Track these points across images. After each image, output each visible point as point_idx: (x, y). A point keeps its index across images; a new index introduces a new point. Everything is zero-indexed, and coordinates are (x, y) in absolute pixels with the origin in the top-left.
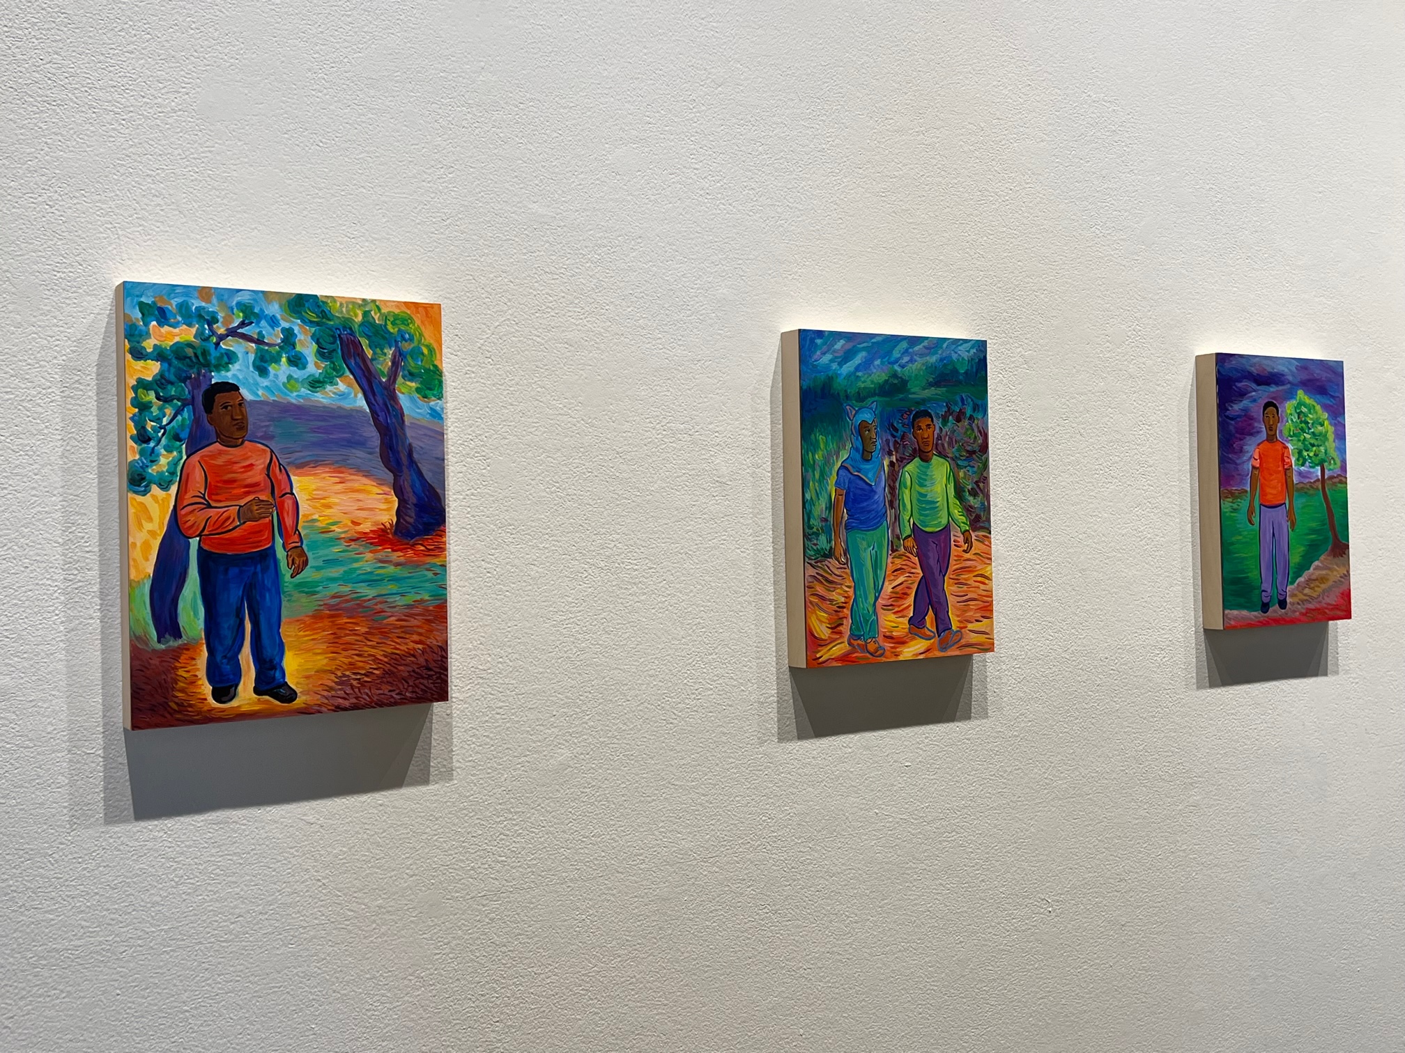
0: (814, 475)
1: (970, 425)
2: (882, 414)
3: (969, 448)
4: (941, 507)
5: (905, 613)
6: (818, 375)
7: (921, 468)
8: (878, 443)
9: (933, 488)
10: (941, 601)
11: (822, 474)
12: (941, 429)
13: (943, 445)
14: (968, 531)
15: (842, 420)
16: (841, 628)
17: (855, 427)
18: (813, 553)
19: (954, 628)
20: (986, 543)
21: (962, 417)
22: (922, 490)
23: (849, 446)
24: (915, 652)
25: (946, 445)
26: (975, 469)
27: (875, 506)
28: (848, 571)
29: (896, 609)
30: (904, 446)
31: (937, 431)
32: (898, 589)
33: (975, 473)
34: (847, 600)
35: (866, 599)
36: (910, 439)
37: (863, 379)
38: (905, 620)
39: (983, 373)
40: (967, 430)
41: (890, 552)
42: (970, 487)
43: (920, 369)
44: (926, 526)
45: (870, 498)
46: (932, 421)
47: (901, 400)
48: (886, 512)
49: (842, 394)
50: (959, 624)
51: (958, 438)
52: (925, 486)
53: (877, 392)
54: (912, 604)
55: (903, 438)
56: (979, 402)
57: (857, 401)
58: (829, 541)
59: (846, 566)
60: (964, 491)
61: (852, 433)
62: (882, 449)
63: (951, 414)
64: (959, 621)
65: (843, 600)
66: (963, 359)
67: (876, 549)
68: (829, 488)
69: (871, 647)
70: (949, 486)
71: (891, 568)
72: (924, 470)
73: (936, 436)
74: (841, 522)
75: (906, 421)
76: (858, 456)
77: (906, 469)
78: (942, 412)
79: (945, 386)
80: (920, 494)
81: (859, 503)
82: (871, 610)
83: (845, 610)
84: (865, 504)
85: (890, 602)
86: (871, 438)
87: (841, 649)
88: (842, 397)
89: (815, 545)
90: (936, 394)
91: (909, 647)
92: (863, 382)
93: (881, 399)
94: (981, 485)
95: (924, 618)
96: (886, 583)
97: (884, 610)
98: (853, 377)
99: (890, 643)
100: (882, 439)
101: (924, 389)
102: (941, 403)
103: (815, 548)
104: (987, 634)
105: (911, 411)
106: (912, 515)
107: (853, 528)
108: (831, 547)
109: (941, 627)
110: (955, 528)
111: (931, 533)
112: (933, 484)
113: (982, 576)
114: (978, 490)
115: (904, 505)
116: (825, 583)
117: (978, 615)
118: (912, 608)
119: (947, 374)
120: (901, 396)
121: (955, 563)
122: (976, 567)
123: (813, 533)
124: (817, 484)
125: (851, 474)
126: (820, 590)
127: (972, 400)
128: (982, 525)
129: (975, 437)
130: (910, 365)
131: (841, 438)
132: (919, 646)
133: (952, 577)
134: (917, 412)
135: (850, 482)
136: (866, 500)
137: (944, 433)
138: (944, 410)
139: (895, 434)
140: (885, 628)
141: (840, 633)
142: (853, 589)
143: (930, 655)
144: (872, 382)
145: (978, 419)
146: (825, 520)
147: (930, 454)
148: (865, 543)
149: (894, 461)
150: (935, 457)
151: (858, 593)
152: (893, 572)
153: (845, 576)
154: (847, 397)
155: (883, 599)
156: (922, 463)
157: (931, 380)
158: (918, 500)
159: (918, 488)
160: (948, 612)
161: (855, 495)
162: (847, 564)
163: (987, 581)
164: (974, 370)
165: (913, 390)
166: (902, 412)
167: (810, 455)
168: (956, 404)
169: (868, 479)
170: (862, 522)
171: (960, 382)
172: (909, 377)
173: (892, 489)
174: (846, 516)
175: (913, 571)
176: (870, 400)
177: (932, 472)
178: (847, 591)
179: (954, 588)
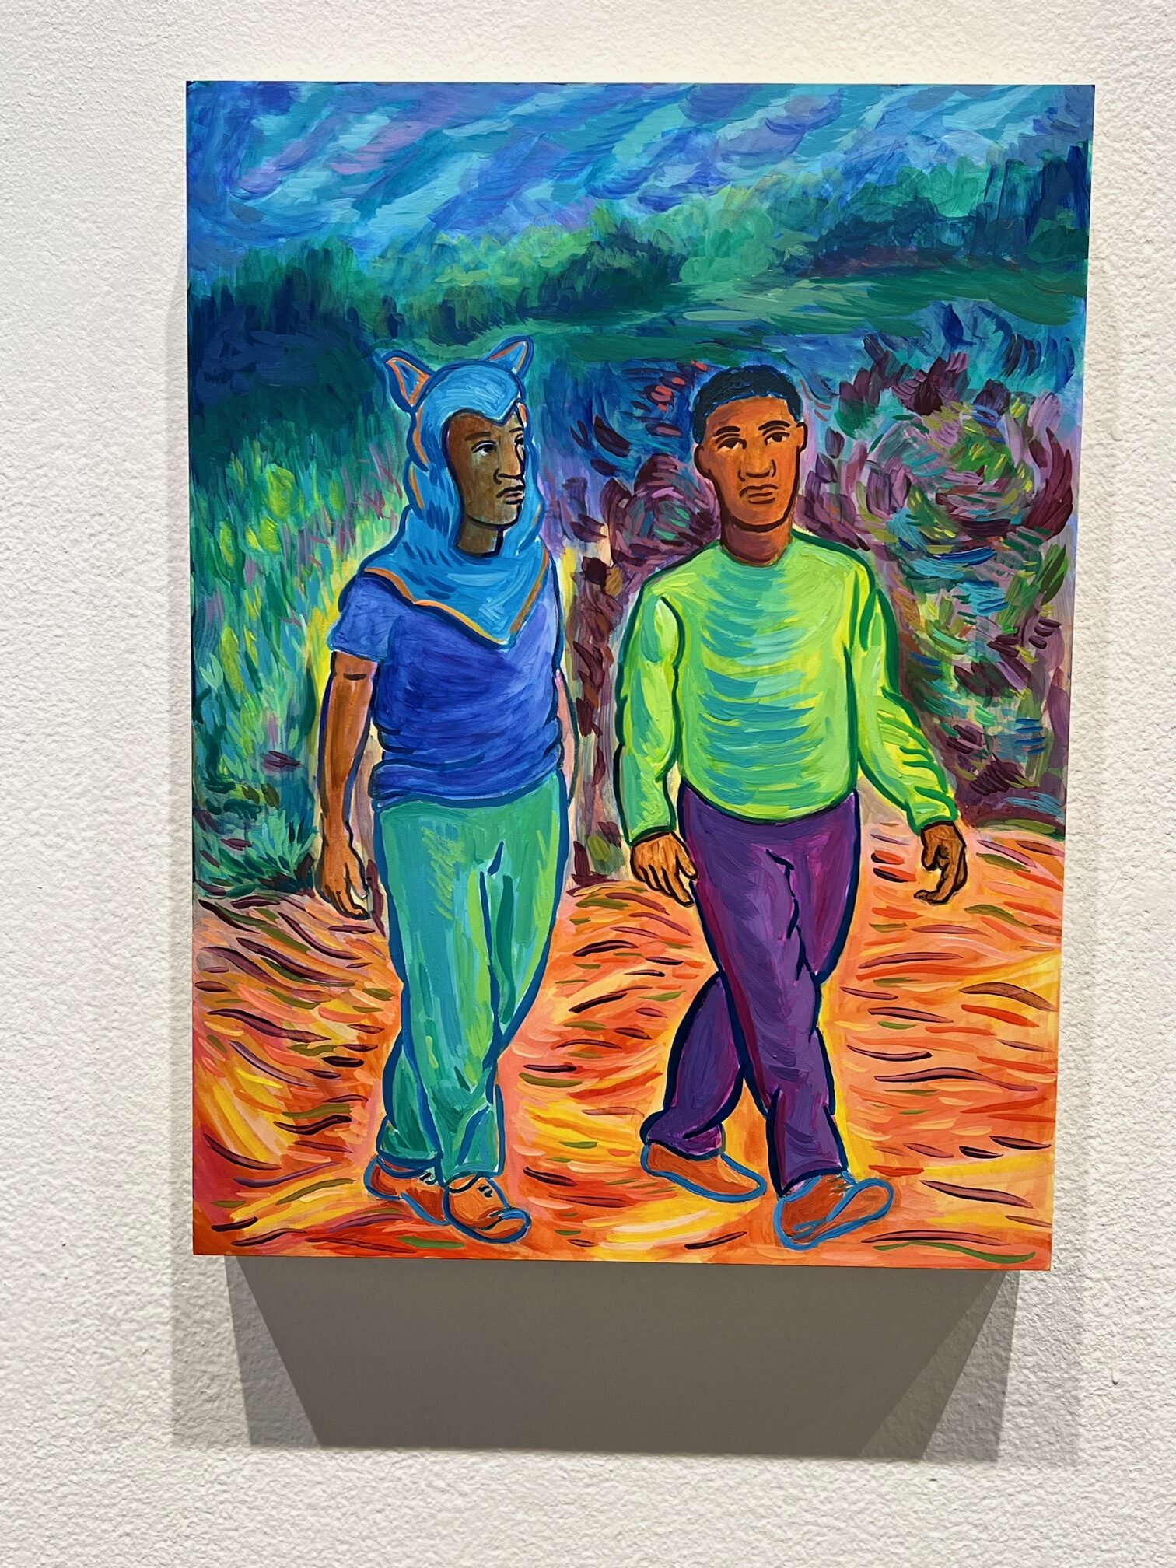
0: (239, 603)
1: (986, 422)
2: (551, 386)
3: (971, 512)
4: (821, 731)
5: (626, 1099)
6: (264, 249)
7: (730, 587)
8: (529, 494)
9: (781, 661)
10: (802, 1068)
11: (276, 603)
12: (835, 441)
13: (843, 502)
14: (949, 823)
15: (369, 409)
16: (340, 1133)
17: (426, 435)
18: (226, 872)
19: (857, 1169)
20: (1039, 870)
21: (945, 392)
22: (733, 669)
23: (396, 502)
24: (669, 1239)
25: (857, 500)
26: (1000, 593)
27: (508, 720)
28: (381, 941)
29: (588, 1084)
30: (654, 507)
31: (817, 444)
32: (602, 1013)
33: (1001, 605)
34: (374, 1039)
35: (455, 1038)
36: (687, 478)
37: (466, 258)
38: (629, 1128)
39: (1067, 217)
40: (969, 441)
41: (570, 883)
42: (967, 661)
43: (743, 212)
44: (744, 799)
45: (486, 690)
46: (795, 407)
47: (643, 330)
48: (558, 740)
49: (370, 316)
50: (879, 1159)
51: (920, 473)
52: (748, 652)
53: (533, 302)
54: (664, 1068)
55: (648, 474)
56: (1040, 334)
57: (436, 339)
58: (300, 834)
59: (369, 923)
60: (939, 675)
61: (414, 457)
62: (551, 514)
63: (894, 380)
64: (881, 1147)
65: (352, 1036)
66: (964, 163)
67: (505, 868)
68: (304, 652)
69: (470, 1205)
70: (859, 655)
71: (568, 940)
72: (744, 593)
73: (808, 466)
74: (355, 770)
75: (669, 413)
76: (437, 542)
77: (658, 588)
78: (848, 373)
79: (865, 274)
80: (720, 681)
81: (435, 708)
82: (474, 1078)
83: (358, 1073)
84: (463, 712)
85: (562, 1056)
86: (497, 476)
87: (339, 1203)
88: (369, 327)
89: (238, 845)
90: (822, 307)
91: (641, 1220)
92: (467, 269)
93: (551, 330)
94: (1027, 654)
95: (716, 1122)
96: (548, 991)
97: (532, 1081)
98: (420, 251)
99: (552, 1196)
100: (549, 480)
101: (760, 286)
102: (842, 341)
103: (237, 855)
104: (1017, 1202)
105: (690, 374)
106: (676, 754)
107: (405, 794)
108: (308, 858)
109: (793, 1161)
110: (881, 809)
111: (768, 823)
112: (782, 646)
113: (1006, 990)
114: (1008, 673)
115: (644, 720)
116: (278, 977)
117: (978, 1133)
118: (661, 1084)
119: (882, 228)
120: (646, 317)
121: (872, 935)
122: (977, 957)
123: (230, 806)
124: (249, 637)
125: (407, 603)
126: (254, 997)
127: (1002, 325)
128: (1016, 801)
129: (1009, 470)
130: (697, 196)
131: (359, 474)
132: (685, 1219)
133: (856, 984)
134: (722, 375)
135: (398, 633)
136: (470, 697)
137: (849, 453)
138: (855, 366)
139: (610, 458)
140: (534, 1145)
141: (336, 1149)
142: (395, 1004)
143: (739, 1255)
144: (512, 266)
145: (1027, 399)
146: (287, 762)
147: (777, 535)
148: (456, 850)
149: (606, 557)
150: (798, 544)
151: (419, 1017)
152: (582, 953)
153: (365, 956)
154: (394, 325)
155: (533, 1044)
156: (735, 569)
157: (799, 250)
158: (711, 704)
159: (710, 659)
160: (830, 1110)
161: (417, 679)
162: (376, 914)
163: (1029, 1013)
164: (1021, 206)
165: (702, 294)
166: (646, 378)
167: (224, 534)
168: (916, 343)
169: (482, 621)
170: (447, 775)
171: (945, 256)
172: (694, 242)
173: (591, 663)
174: (375, 751)
175: (673, 953)
176: (497, 336)
177: (782, 600)
178: (368, 1010)
179: (868, 1028)
